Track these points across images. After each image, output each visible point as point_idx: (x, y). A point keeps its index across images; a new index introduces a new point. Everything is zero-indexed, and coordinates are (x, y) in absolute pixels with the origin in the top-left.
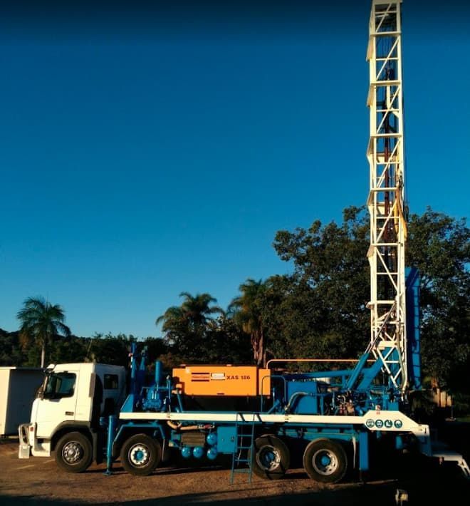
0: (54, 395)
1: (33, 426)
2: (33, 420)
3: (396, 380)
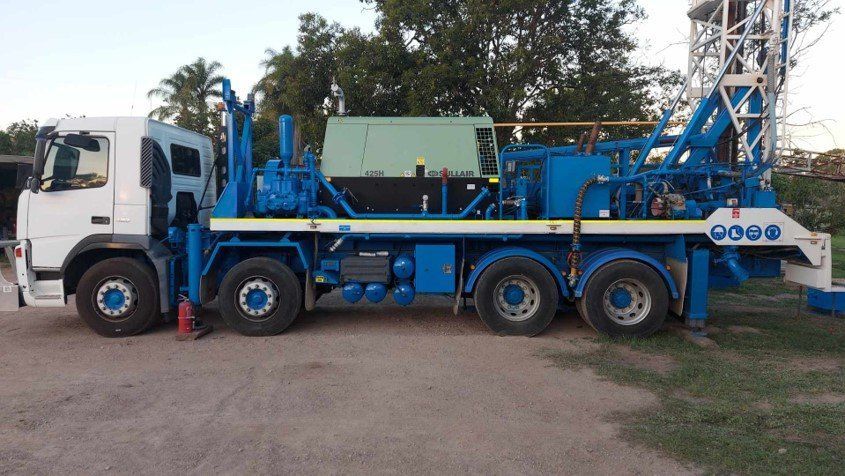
0: (65, 179)
1: (23, 246)
2: (21, 234)
3: (753, 152)
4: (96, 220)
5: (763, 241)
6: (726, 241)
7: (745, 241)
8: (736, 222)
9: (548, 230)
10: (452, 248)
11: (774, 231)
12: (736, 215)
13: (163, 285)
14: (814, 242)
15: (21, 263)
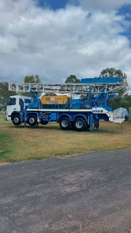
1: (7, 112)
4: (15, 109)
5: (100, 113)
6: (94, 113)
7: (97, 113)
8: (96, 110)
9: (69, 111)
10: (56, 113)
11: (102, 111)
12: (96, 108)
13: (21, 118)
14: (108, 113)
15: (7, 114)
